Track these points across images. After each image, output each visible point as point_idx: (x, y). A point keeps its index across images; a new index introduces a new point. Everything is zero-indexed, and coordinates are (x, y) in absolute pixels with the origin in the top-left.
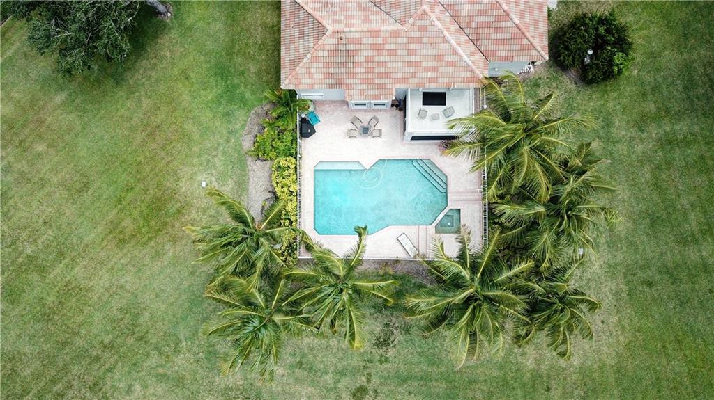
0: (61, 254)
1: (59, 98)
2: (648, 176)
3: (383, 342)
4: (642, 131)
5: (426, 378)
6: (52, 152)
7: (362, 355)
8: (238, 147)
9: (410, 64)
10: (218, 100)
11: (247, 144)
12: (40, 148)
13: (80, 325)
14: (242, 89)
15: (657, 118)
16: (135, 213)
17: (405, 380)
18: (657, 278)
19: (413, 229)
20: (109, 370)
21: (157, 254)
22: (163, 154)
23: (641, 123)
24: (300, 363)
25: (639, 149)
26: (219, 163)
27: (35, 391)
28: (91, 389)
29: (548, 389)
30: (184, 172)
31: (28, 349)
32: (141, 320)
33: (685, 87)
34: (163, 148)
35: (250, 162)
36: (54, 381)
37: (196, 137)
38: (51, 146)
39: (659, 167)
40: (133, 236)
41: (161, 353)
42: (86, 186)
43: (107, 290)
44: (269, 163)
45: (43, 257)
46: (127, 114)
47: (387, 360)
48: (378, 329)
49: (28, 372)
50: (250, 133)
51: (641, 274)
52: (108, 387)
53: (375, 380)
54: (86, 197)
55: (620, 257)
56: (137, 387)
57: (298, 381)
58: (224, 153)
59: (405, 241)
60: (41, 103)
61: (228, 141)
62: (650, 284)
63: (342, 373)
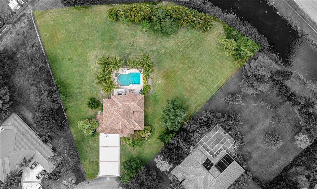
0: (185, 69)
1: (185, 97)
2: (84, 82)
3: (129, 54)
4: (85, 90)
5: (121, 48)
6: (187, 87)
7: (132, 52)
8: (153, 87)
9: (124, 99)
10: (157, 96)
11: (152, 88)
12: (189, 88)
13: (181, 57)
14: (153, 98)
15: (82, 92)
16: (171, 76)
17: (125, 48)
18: (82, 65)
19: (123, 74)
20: (176, 49)
21: (167, 69)
22: (167, 87)
23: (85, 91)
24: (143, 51)
25: (85, 87)
26: (157, 85)
27: (189, 45)
28: (179, 46)
29: (101, 46)
30: (163, 84)
31: (191, 53)
32: (170, 58)
33: (77, 98)
34: (167, 88)
35: (151, 85)
36: (186, 47)
37: (161, 90)
38: (187, 88)
39: (82, 84)
40: (172, 72)
41: (167, 52)
42: (180, 81)
43: (176, 63)
44: (148, 85)
45: (188, 69)
46: (173, 94)
47: (128, 51)
48: (129, 57)
49: (191, 49)
50: (151, 90)
51: (85, 66)
52: (176, 46)
53: (130, 48)
54: (180, 79)
55: (89, 69)
56: (171, 46)
57: (143, 48)
58: (156, 87)
59: (125, 71)
60: (189, 96)
61: (155, 89)
62: (84, 64)
63: (135, 49)
